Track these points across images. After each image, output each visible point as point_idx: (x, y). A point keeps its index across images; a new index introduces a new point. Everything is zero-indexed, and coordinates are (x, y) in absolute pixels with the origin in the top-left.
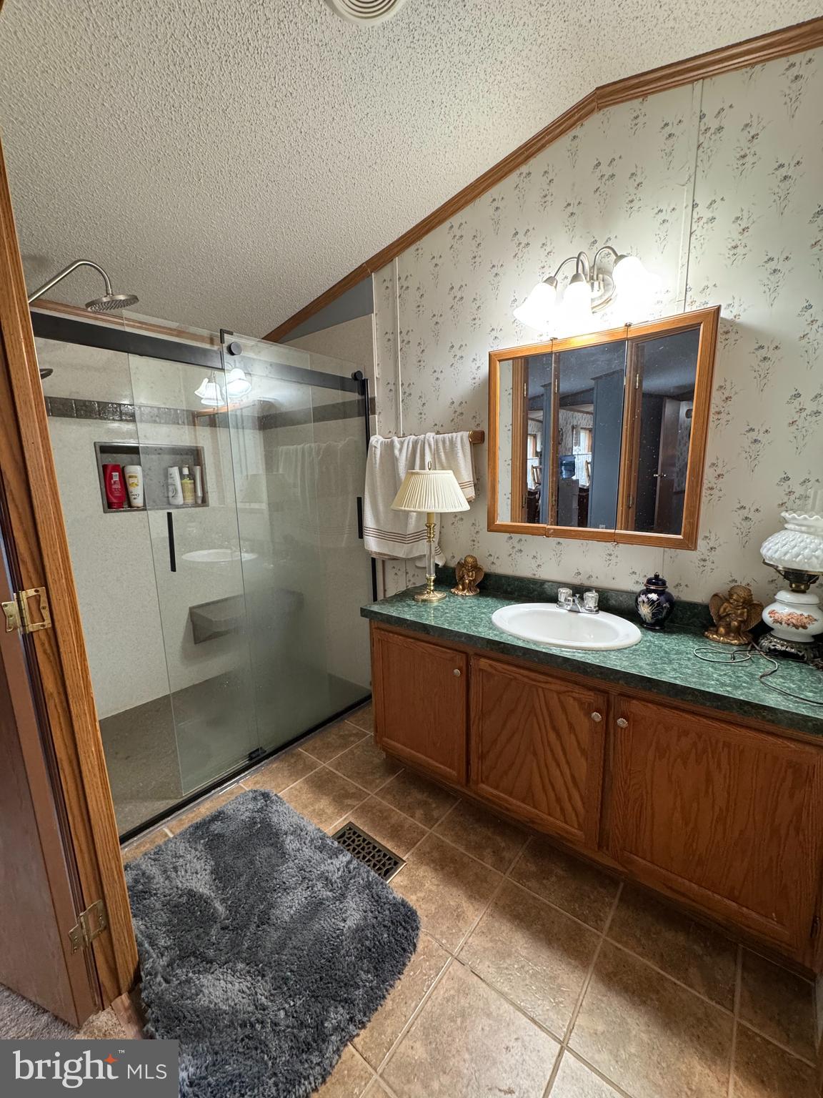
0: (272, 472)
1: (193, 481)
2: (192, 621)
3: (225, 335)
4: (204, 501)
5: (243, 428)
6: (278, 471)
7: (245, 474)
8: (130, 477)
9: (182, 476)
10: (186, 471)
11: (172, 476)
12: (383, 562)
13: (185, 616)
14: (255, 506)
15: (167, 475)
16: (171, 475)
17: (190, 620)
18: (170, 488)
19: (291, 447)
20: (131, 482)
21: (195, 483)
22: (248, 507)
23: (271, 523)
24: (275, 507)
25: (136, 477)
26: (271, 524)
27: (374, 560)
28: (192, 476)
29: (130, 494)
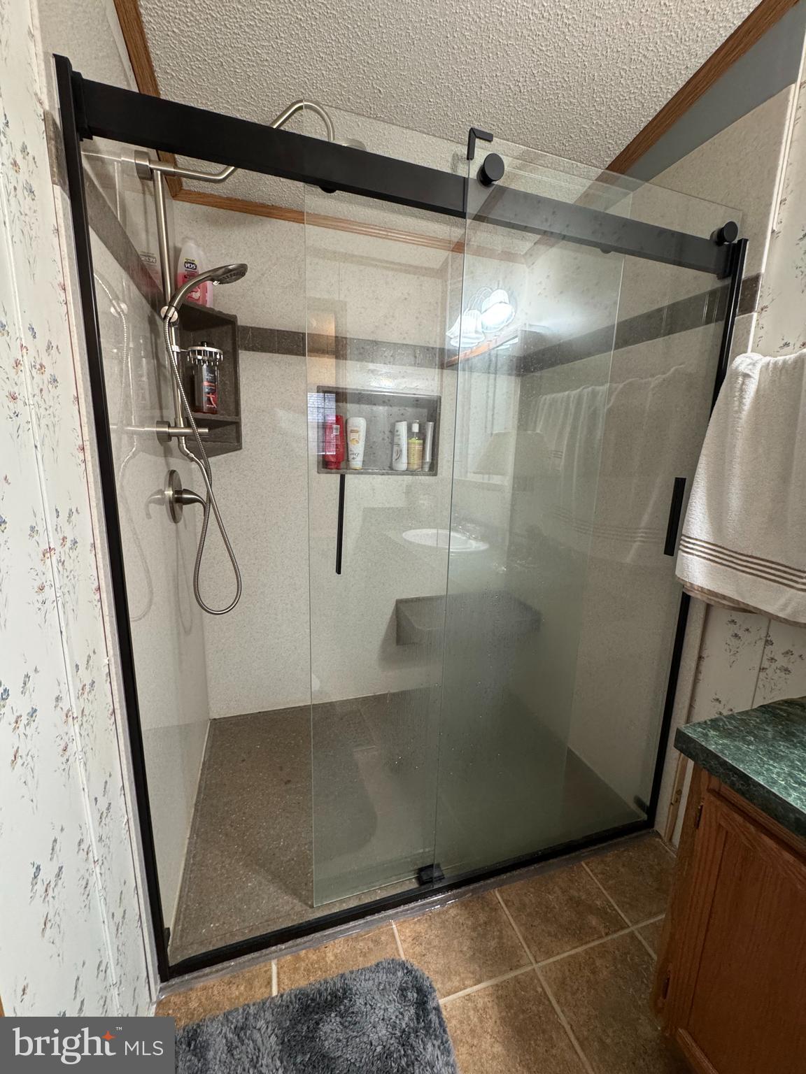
0: (526, 430)
1: (421, 441)
2: (397, 617)
3: (477, 140)
4: (433, 469)
5: (496, 374)
6: (534, 429)
7: (489, 432)
8: (352, 431)
9: (410, 433)
10: (416, 428)
11: (398, 433)
12: (708, 607)
13: (389, 610)
14: (496, 480)
15: (393, 432)
16: (397, 431)
17: (394, 617)
18: (395, 448)
19: (560, 395)
20: (352, 438)
21: (424, 444)
22: (486, 481)
23: (513, 505)
24: (522, 483)
25: (357, 432)
26: (513, 510)
27: (686, 600)
28: (422, 435)
29: (350, 453)
